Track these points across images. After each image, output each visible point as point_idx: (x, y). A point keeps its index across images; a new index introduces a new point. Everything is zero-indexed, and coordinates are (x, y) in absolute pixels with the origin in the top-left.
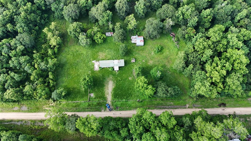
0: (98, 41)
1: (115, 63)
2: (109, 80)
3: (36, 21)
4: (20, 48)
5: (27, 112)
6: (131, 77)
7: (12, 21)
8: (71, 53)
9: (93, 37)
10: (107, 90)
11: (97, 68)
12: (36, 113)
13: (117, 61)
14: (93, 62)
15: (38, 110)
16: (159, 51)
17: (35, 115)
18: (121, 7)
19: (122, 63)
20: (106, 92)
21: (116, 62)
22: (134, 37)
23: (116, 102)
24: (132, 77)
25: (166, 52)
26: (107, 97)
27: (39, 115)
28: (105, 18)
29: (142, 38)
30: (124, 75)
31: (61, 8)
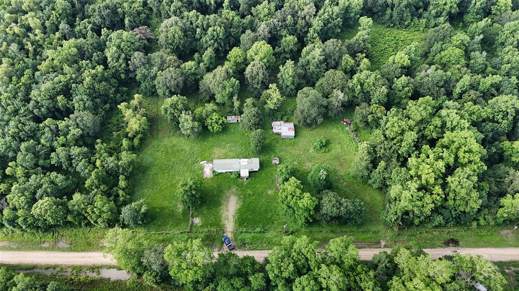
0: (213, 128)
1: (242, 164)
2: (231, 195)
3: (107, 95)
4: (75, 132)
5: (68, 251)
6: (272, 189)
7: (67, 92)
8: (163, 150)
9: (204, 120)
10: (226, 212)
11: (208, 173)
12: (84, 253)
13: (246, 160)
14: (201, 163)
15: (89, 246)
16: (324, 146)
17: (82, 257)
18: (255, 72)
19: (255, 163)
20: (223, 216)
21: (244, 162)
22: (278, 123)
23: (243, 234)
24: (274, 189)
25: (336, 149)
26: (225, 225)
27: (89, 257)
28: (227, 90)
29: (291, 125)
30: (258, 186)
31: (152, 75)
